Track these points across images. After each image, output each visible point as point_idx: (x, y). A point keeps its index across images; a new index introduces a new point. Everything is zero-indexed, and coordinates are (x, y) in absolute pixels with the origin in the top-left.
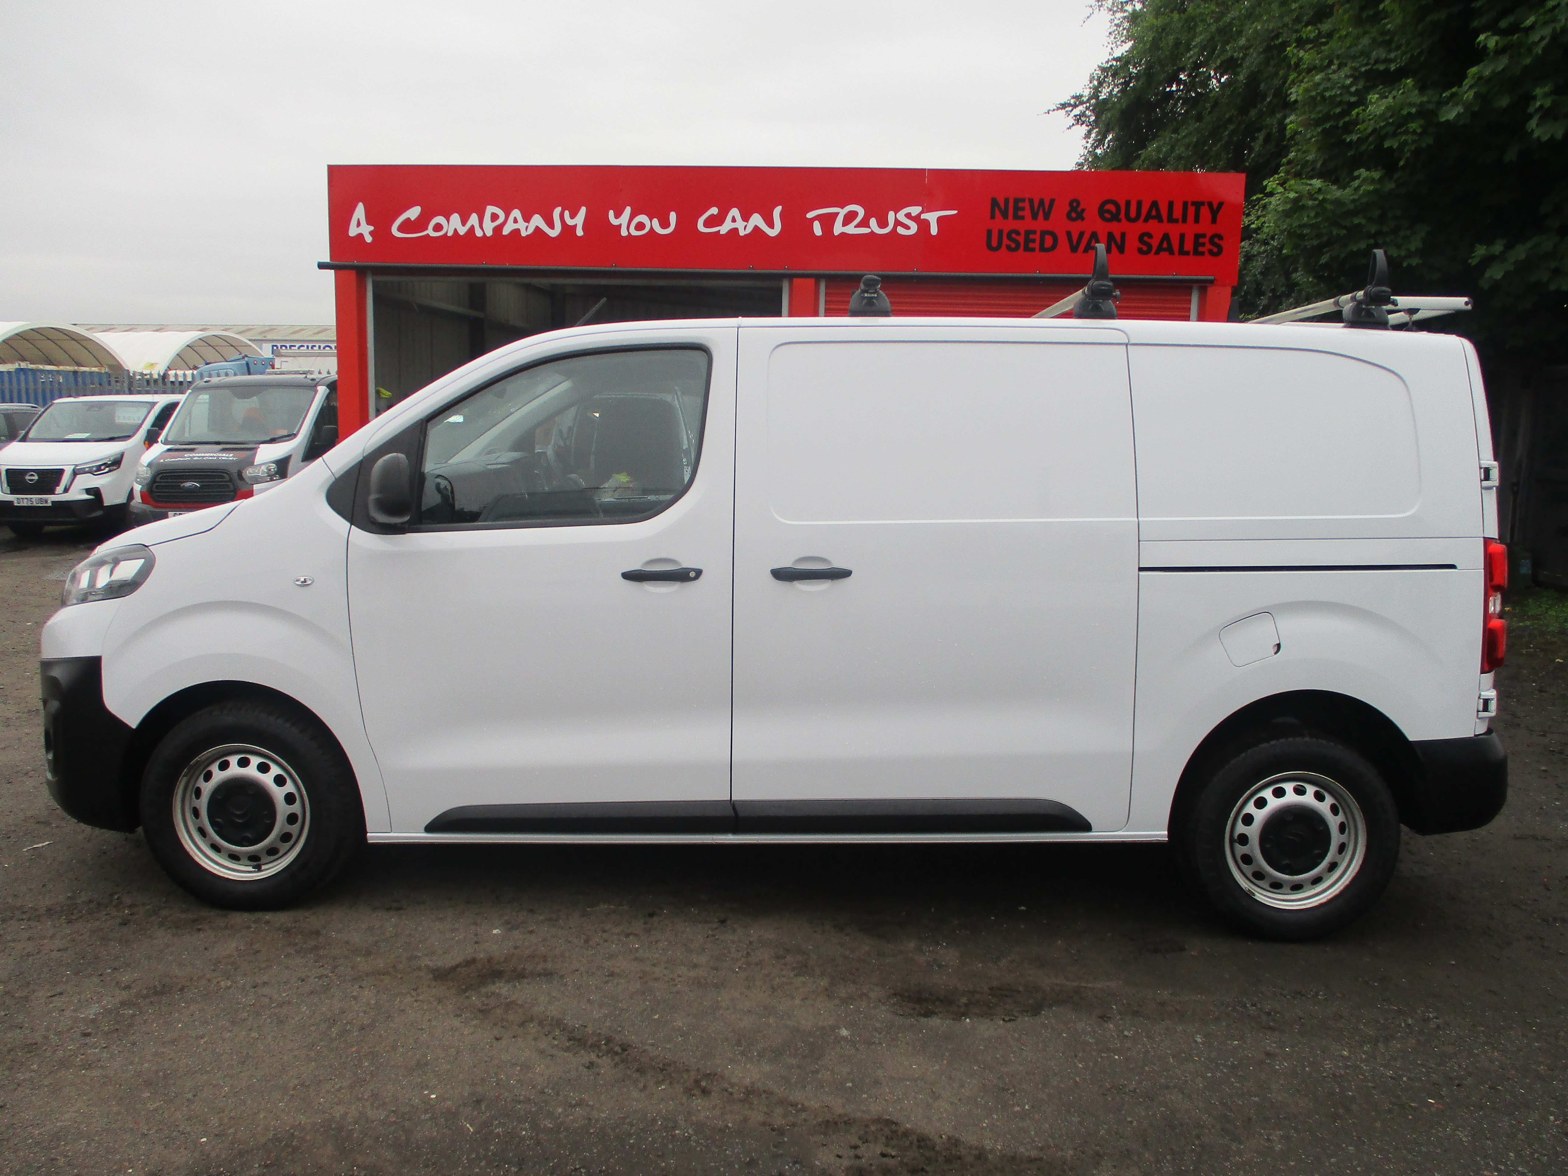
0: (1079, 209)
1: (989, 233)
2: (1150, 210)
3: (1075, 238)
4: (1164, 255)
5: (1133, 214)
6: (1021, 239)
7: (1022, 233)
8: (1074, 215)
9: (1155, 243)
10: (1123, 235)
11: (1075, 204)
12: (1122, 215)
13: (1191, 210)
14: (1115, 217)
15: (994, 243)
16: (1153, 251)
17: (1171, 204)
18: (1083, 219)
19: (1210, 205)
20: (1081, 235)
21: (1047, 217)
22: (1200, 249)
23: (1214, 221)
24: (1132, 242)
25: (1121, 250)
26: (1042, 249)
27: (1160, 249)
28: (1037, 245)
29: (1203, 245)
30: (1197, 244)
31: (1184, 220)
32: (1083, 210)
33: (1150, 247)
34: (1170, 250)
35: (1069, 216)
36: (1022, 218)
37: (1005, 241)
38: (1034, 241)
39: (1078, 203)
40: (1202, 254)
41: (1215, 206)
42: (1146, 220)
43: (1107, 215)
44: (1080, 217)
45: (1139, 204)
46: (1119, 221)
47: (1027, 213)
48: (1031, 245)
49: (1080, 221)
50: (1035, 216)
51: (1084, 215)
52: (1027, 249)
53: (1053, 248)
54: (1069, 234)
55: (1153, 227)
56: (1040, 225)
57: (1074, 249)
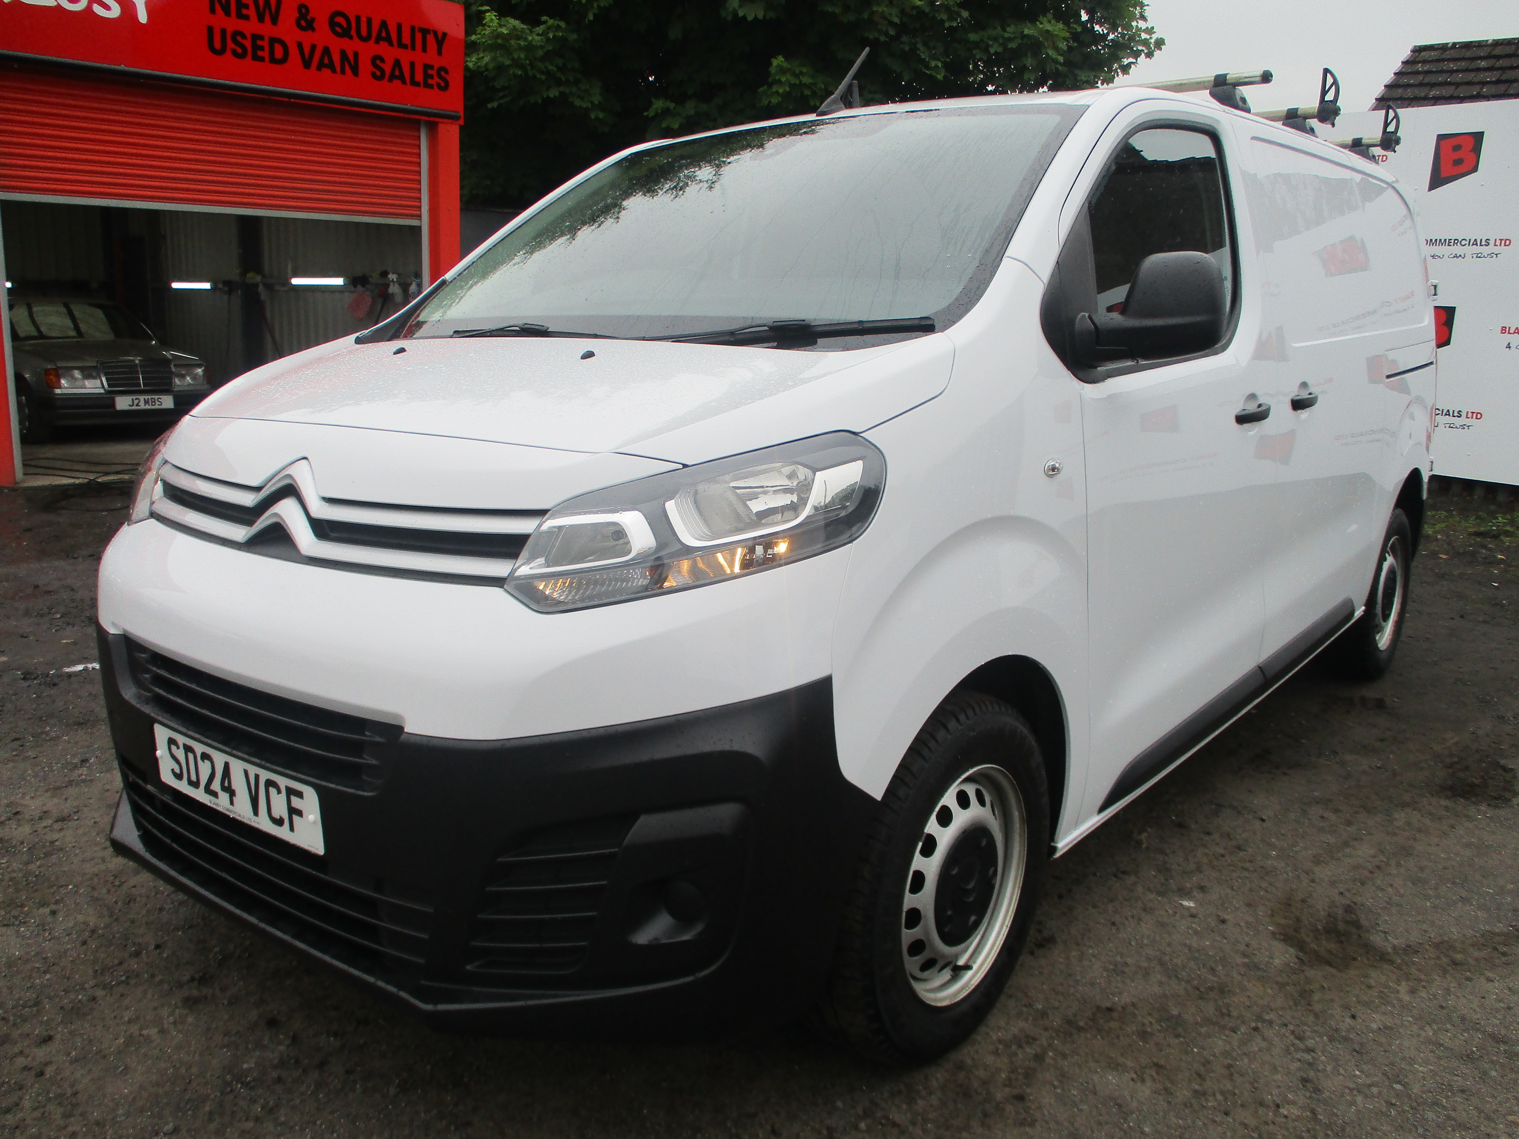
0: (309, 17)
1: (210, 30)
2: (380, 32)
3: (307, 50)
4: (397, 83)
5: (364, 32)
6: (248, 44)
7: (249, 36)
8: (303, 23)
9: (387, 68)
10: (356, 54)
11: (304, 11)
12: (353, 33)
13: (419, 36)
14: (346, 33)
15: (217, 45)
16: (387, 77)
17: (399, 26)
18: (313, 30)
19: (435, 33)
20: (313, 47)
21: (274, 21)
22: (430, 81)
23: (440, 53)
24: (366, 66)
25: (355, 71)
26: (273, 60)
27: (392, 78)
28: (265, 54)
29: (432, 77)
30: (427, 76)
31: (413, 48)
32: (313, 19)
33: (383, 72)
34: (402, 78)
35: (298, 23)
36: (247, 18)
37: (230, 45)
38: (262, 48)
39: (308, 11)
40: (431, 87)
41: (440, 37)
42: (377, 42)
43: (338, 29)
44: (310, 26)
45: (369, 21)
46: (351, 38)
47: (252, 12)
48: (260, 53)
49: (310, 32)
50: (261, 19)
51: (315, 25)
52: (256, 58)
53: (284, 60)
54: (300, 45)
55: (383, 49)
56: (267, 29)
57: (307, 64)
